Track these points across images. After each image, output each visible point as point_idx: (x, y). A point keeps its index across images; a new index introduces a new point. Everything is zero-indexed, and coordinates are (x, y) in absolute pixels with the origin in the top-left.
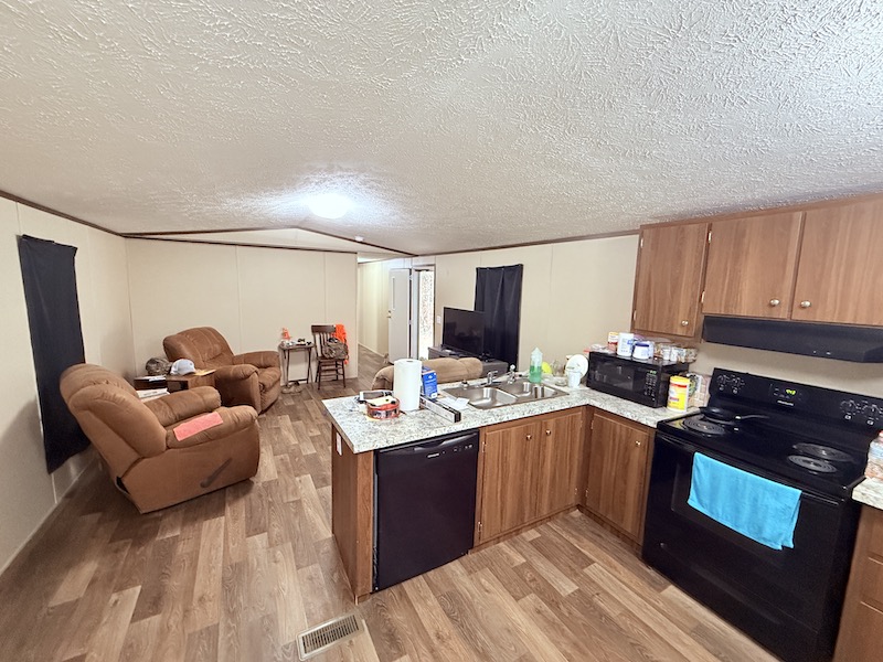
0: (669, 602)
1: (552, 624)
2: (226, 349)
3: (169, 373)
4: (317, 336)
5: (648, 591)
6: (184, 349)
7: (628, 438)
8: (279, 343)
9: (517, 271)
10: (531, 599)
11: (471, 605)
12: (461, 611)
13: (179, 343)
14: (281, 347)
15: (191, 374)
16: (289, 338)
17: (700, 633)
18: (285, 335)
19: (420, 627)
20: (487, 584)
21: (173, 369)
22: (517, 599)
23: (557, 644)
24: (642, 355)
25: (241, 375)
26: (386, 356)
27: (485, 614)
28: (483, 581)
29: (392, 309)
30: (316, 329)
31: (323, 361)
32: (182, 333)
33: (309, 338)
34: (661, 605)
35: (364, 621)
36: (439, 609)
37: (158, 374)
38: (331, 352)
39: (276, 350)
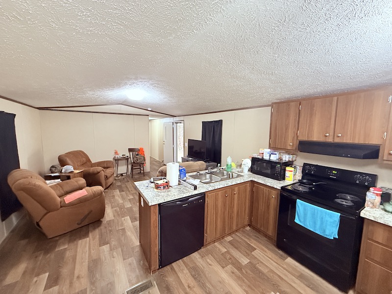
0: (288, 264)
1: (239, 278)
2: (89, 160)
3: (61, 172)
4: (131, 153)
5: (280, 261)
6: (69, 161)
7: (269, 194)
8: (113, 157)
9: (219, 123)
10: (230, 267)
11: (203, 272)
12: (199, 275)
13: (66, 158)
14: (114, 159)
15: (72, 172)
16: (118, 154)
17: (301, 277)
18: (116, 153)
19: (181, 283)
20: (210, 262)
21: (63, 170)
22: (223, 267)
23: (241, 286)
24: (274, 158)
25: (96, 172)
26: (163, 162)
27: (209, 275)
28: (208, 260)
29: (165, 140)
30: (130, 150)
31: (134, 165)
32: (67, 153)
33: (127, 154)
34: (285, 266)
35: (155, 282)
36: (189, 274)
37: (56, 173)
38: (138, 160)
39: (112, 160)
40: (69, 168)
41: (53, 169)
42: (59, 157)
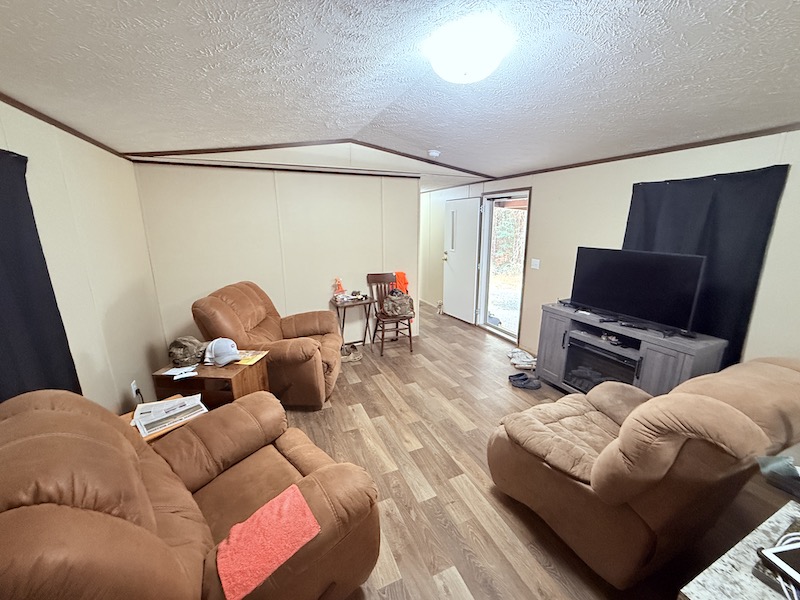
2: (272, 312)
3: (202, 360)
4: (374, 287)
6: (223, 320)
8: (330, 298)
13: (213, 310)
15: (232, 364)
16: (343, 292)
18: (338, 287)
21: (208, 355)
26: (440, 306)
30: (373, 279)
32: (215, 295)
33: (365, 290)
37: (187, 364)
38: (396, 309)
39: (326, 308)
40: (223, 349)
41: (179, 352)
42: (194, 306)
